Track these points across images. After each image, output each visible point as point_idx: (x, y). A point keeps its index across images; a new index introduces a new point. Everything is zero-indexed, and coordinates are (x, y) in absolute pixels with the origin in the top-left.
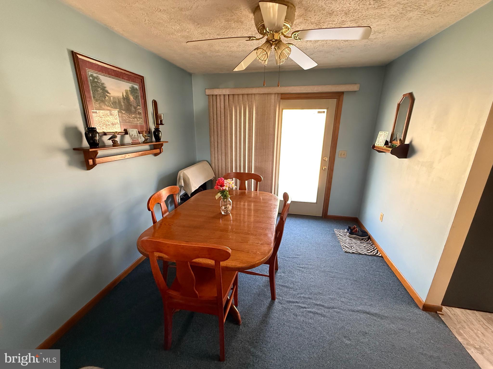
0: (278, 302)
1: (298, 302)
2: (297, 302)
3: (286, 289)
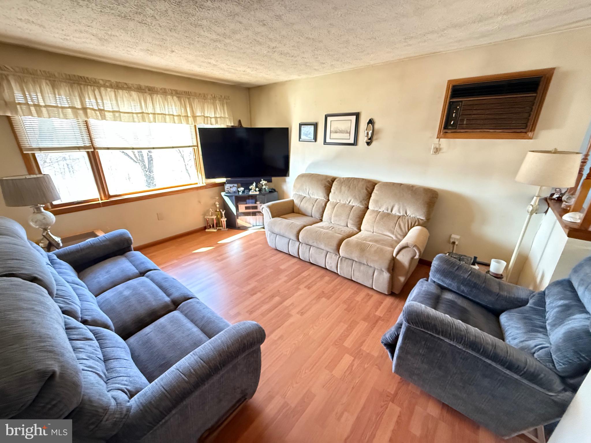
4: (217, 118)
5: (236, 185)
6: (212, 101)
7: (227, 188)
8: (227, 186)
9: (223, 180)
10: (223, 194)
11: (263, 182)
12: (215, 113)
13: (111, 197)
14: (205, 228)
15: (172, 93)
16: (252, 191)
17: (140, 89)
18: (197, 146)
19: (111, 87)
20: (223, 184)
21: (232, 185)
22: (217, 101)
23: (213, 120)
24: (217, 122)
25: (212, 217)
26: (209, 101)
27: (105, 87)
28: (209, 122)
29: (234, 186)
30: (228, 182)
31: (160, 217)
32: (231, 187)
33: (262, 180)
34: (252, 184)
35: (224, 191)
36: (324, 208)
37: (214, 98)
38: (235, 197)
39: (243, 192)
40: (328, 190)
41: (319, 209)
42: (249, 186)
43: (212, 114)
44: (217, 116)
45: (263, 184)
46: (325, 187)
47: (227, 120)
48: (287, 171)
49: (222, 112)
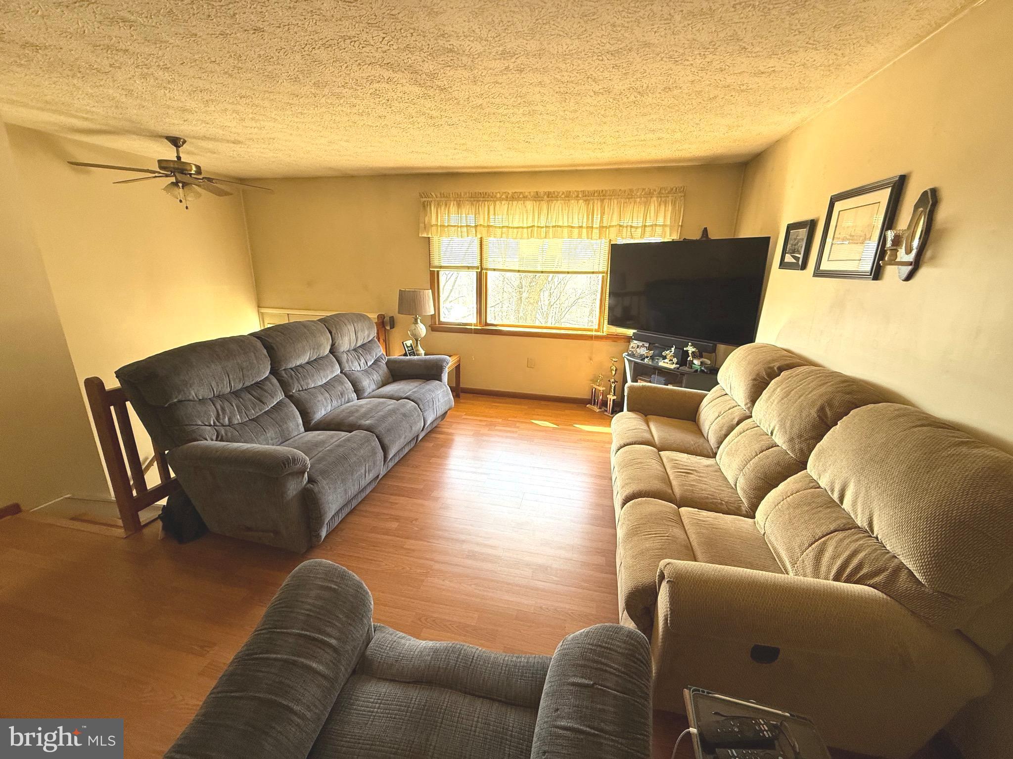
4: (645, 226)
5: (647, 345)
6: (643, 200)
7: (633, 347)
8: (635, 343)
9: (630, 332)
10: (625, 354)
11: (691, 348)
12: (645, 219)
13: (487, 324)
14: (589, 402)
15: (577, 196)
16: (666, 361)
17: (537, 197)
18: (607, 273)
19: (507, 199)
20: (629, 339)
21: (641, 344)
22: (654, 200)
23: (639, 232)
24: (643, 234)
25: (600, 388)
26: (639, 200)
27: (501, 199)
28: (628, 234)
29: (643, 346)
30: (636, 337)
31: (530, 364)
32: (638, 347)
33: (690, 344)
34: (670, 348)
35: (627, 351)
36: (732, 428)
37: (649, 194)
38: (635, 363)
39: (652, 358)
40: (757, 388)
41: (721, 429)
42: (665, 350)
43: (638, 222)
44: (647, 224)
45: (690, 352)
46: (755, 380)
47: (668, 230)
48: (752, 339)
49: (662, 214)
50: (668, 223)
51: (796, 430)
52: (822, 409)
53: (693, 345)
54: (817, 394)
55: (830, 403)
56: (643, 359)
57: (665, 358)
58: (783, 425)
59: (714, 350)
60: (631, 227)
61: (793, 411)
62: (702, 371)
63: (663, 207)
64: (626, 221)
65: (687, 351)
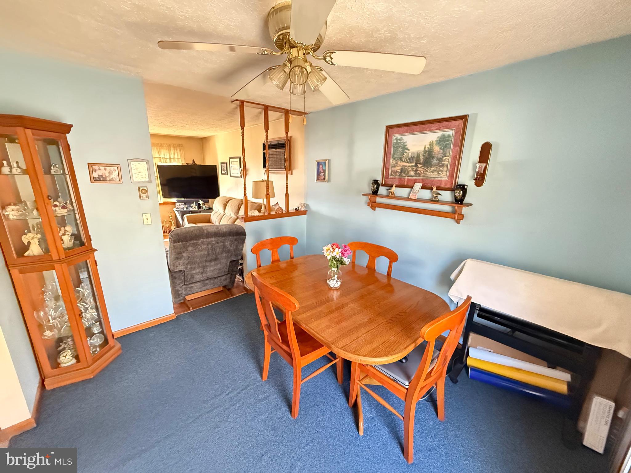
0: (257, 379)
1: (238, 395)
2: (239, 393)
3: (261, 396)
4: (171, 158)
6: (167, 148)
7: (177, 206)
8: (177, 204)
9: (174, 200)
10: (174, 209)
11: (201, 202)
12: (170, 155)
16: (193, 208)
18: (157, 176)
20: (174, 203)
21: (180, 204)
22: (172, 148)
23: (168, 160)
24: (170, 161)
25: (166, 225)
26: (165, 148)
28: (164, 161)
29: (182, 204)
30: (178, 201)
32: (180, 205)
33: (200, 200)
34: (193, 203)
35: (175, 207)
36: (222, 218)
37: (169, 146)
38: (181, 211)
39: (187, 208)
40: (225, 206)
41: (219, 220)
42: (191, 204)
43: (167, 156)
44: (171, 157)
45: (201, 203)
46: (224, 205)
47: (180, 160)
48: (218, 195)
49: (176, 154)
50: (179, 157)
51: (235, 211)
52: (238, 206)
53: (202, 201)
54: (237, 203)
55: (239, 204)
56: (184, 209)
57: (192, 207)
58: (232, 211)
59: (208, 202)
60: (165, 158)
61: (233, 208)
62: (207, 209)
63: (176, 152)
64: (162, 156)
65: (200, 203)
